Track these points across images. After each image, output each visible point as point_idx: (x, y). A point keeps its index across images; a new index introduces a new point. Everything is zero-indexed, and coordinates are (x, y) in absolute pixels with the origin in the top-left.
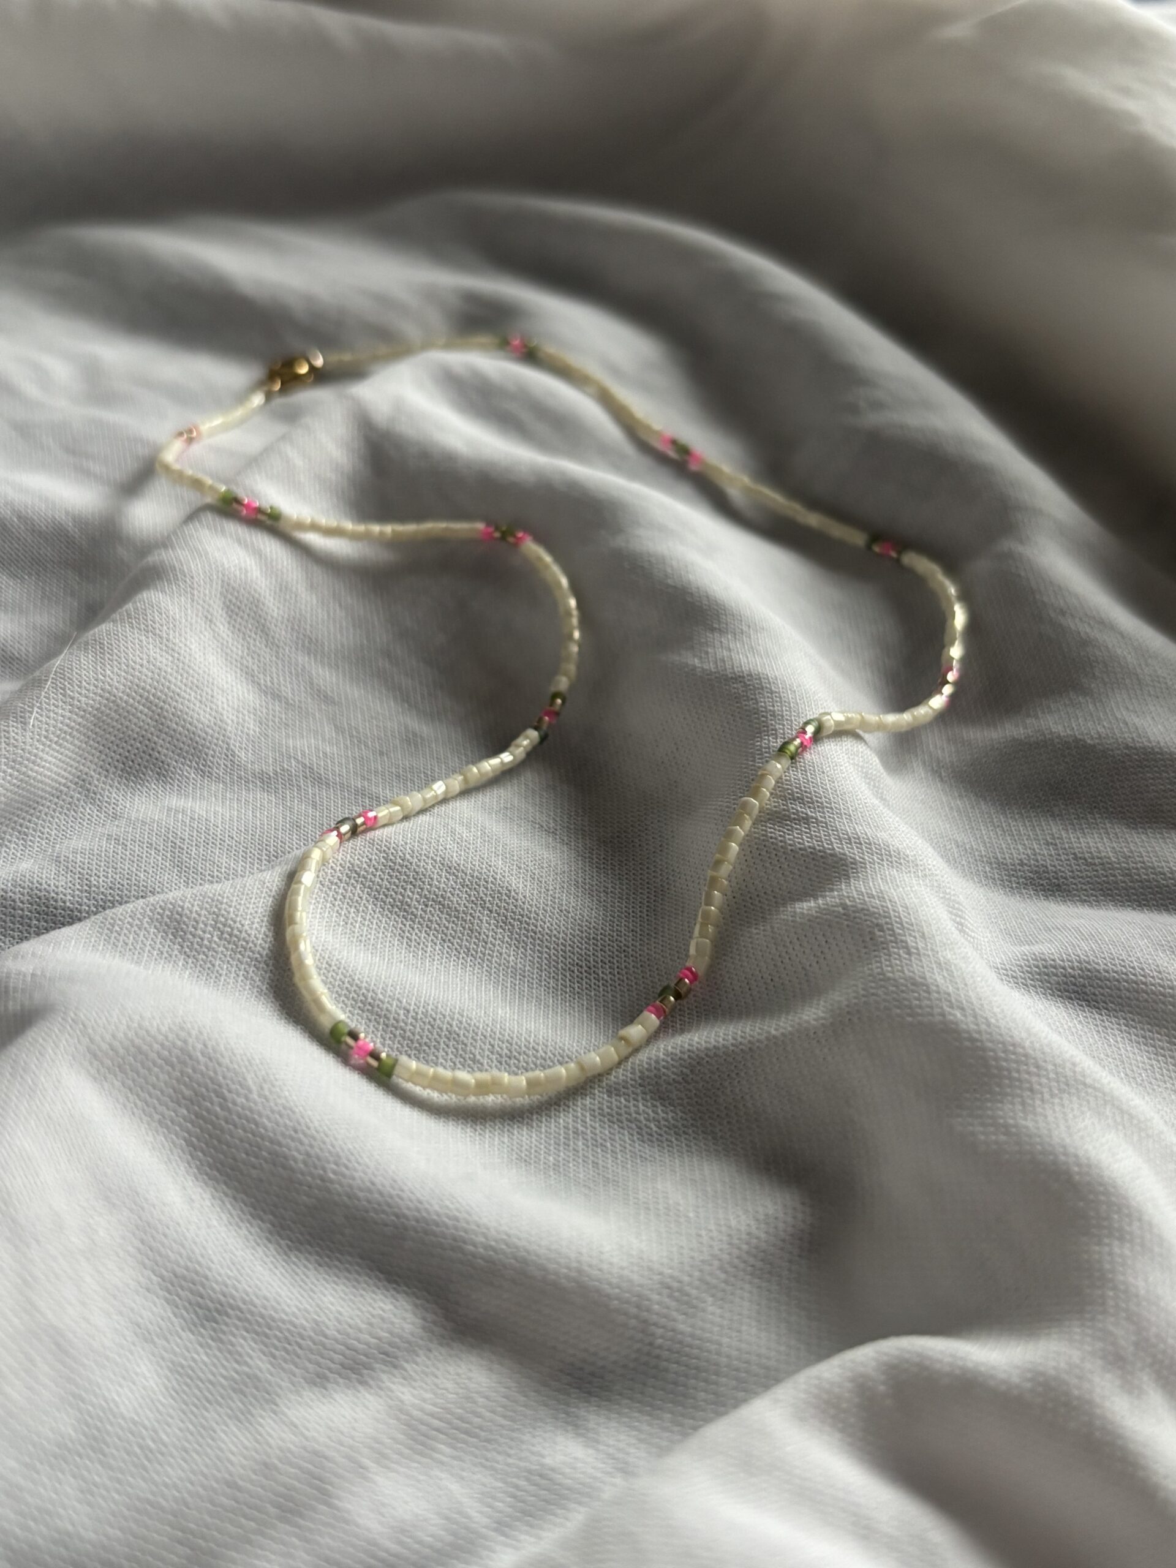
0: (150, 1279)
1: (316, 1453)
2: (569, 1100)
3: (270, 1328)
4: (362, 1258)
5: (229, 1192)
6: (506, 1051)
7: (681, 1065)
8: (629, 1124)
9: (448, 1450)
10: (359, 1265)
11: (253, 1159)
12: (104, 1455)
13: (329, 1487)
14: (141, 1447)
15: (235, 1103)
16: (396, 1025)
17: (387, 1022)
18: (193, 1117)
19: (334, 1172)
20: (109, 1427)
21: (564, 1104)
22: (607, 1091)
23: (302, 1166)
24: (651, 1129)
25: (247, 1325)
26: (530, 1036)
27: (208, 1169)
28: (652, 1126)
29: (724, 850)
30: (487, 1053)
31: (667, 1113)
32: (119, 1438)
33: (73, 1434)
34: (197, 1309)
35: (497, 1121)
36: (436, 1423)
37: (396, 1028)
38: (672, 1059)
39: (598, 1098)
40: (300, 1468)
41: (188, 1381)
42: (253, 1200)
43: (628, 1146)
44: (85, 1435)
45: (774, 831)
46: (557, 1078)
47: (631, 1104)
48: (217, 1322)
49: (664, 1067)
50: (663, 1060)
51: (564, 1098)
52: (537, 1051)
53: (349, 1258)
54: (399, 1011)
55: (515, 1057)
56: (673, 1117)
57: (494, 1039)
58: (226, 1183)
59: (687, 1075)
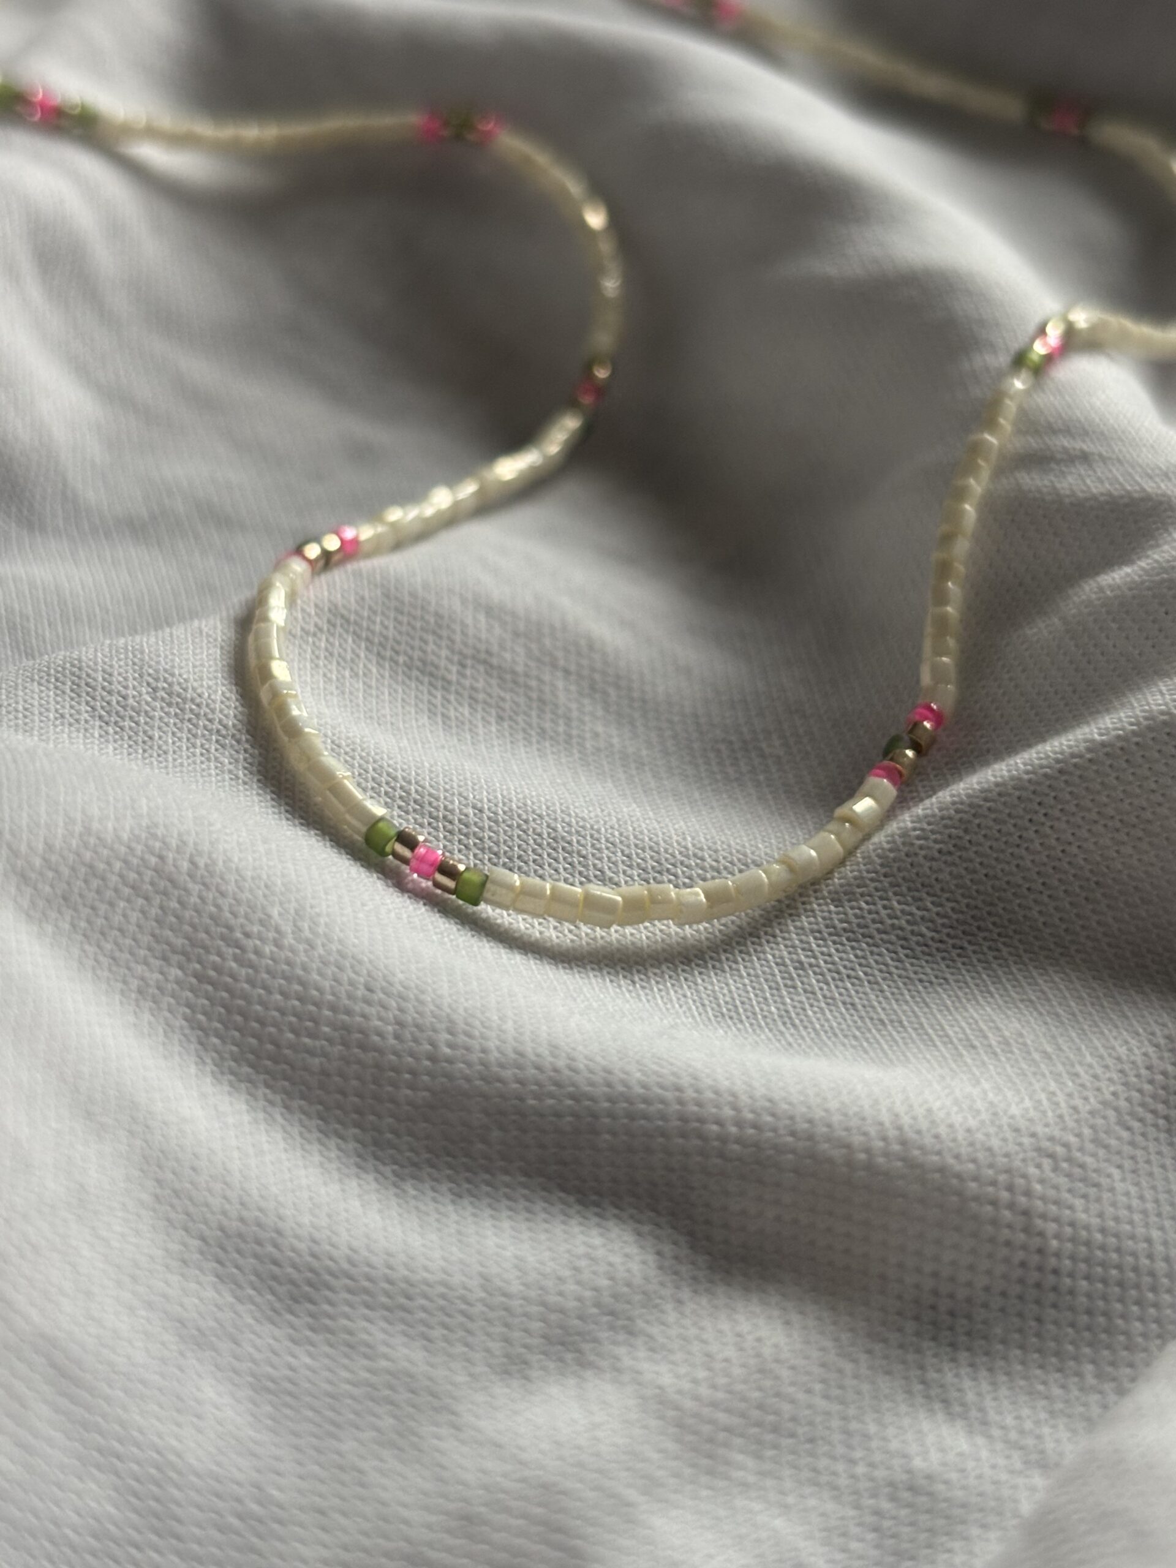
0: (185, 1245)
1: (545, 1486)
2: (771, 927)
3: (409, 1298)
4: (526, 1174)
5: (278, 1098)
6: (651, 863)
7: (946, 827)
8: (884, 936)
9: (750, 1463)
10: (525, 1186)
11: (307, 1040)
12: (178, 1538)
13: (578, 1542)
14: (240, 1517)
15: (257, 952)
16: (465, 830)
17: (450, 827)
18: (194, 981)
19: (450, 1045)
20: (175, 1492)
21: (766, 933)
22: (833, 900)
23: (392, 1041)
24: (922, 935)
25: (366, 1298)
26: (685, 839)
27: (233, 1064)
28: (924, 930)
29: (954, 516)
30: (621, 867)
31: (941, 905)
32: (199, 1507)
33: (112, 1510)
34: (273, 1284)
35: (664, 967)
36: (722, 1417)
37: (466, 835)
38: (929, 824)
39: (822, 911)
40: (525, 1516)
41: (288, 1399)
42: (320, 1108)
43: (893, 970)
44: (136, 1511)
45: (1032, 481)
46: (758, 886)
47: (880, 907)
48: (312, 1301)
49: (918, 838)
50: (915, 829)
51: (764, 925)
52: (703, 859)
53: (507, 1178)
54: (465, 811)
55: (668, 870)
56: (953, 909)
57: (628, 846)
58: (267, 1086)
59: (960, 838)
